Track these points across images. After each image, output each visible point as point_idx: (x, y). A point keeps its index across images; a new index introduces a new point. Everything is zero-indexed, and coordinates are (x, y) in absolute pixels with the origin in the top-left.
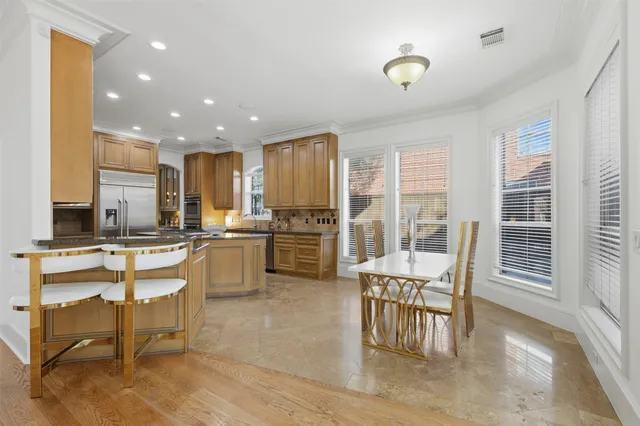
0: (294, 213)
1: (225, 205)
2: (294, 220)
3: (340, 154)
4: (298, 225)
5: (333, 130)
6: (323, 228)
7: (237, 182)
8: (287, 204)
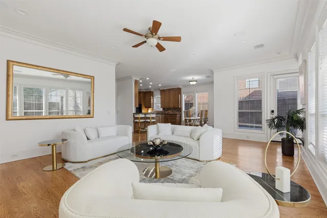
0: (169, 109)
1: (149, 106)
2: (169, 111)
3: (182, 93)
4: (170, 112)
5: (180, 87)
6: (177, 113)
7: (152, 99)
8: (167, 106)
